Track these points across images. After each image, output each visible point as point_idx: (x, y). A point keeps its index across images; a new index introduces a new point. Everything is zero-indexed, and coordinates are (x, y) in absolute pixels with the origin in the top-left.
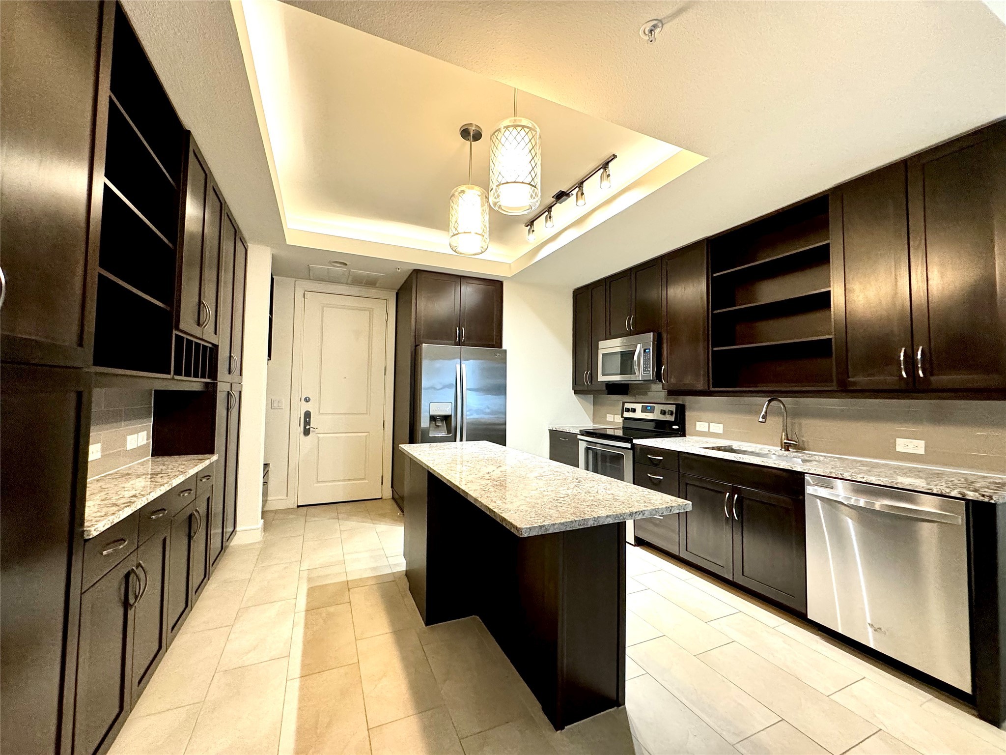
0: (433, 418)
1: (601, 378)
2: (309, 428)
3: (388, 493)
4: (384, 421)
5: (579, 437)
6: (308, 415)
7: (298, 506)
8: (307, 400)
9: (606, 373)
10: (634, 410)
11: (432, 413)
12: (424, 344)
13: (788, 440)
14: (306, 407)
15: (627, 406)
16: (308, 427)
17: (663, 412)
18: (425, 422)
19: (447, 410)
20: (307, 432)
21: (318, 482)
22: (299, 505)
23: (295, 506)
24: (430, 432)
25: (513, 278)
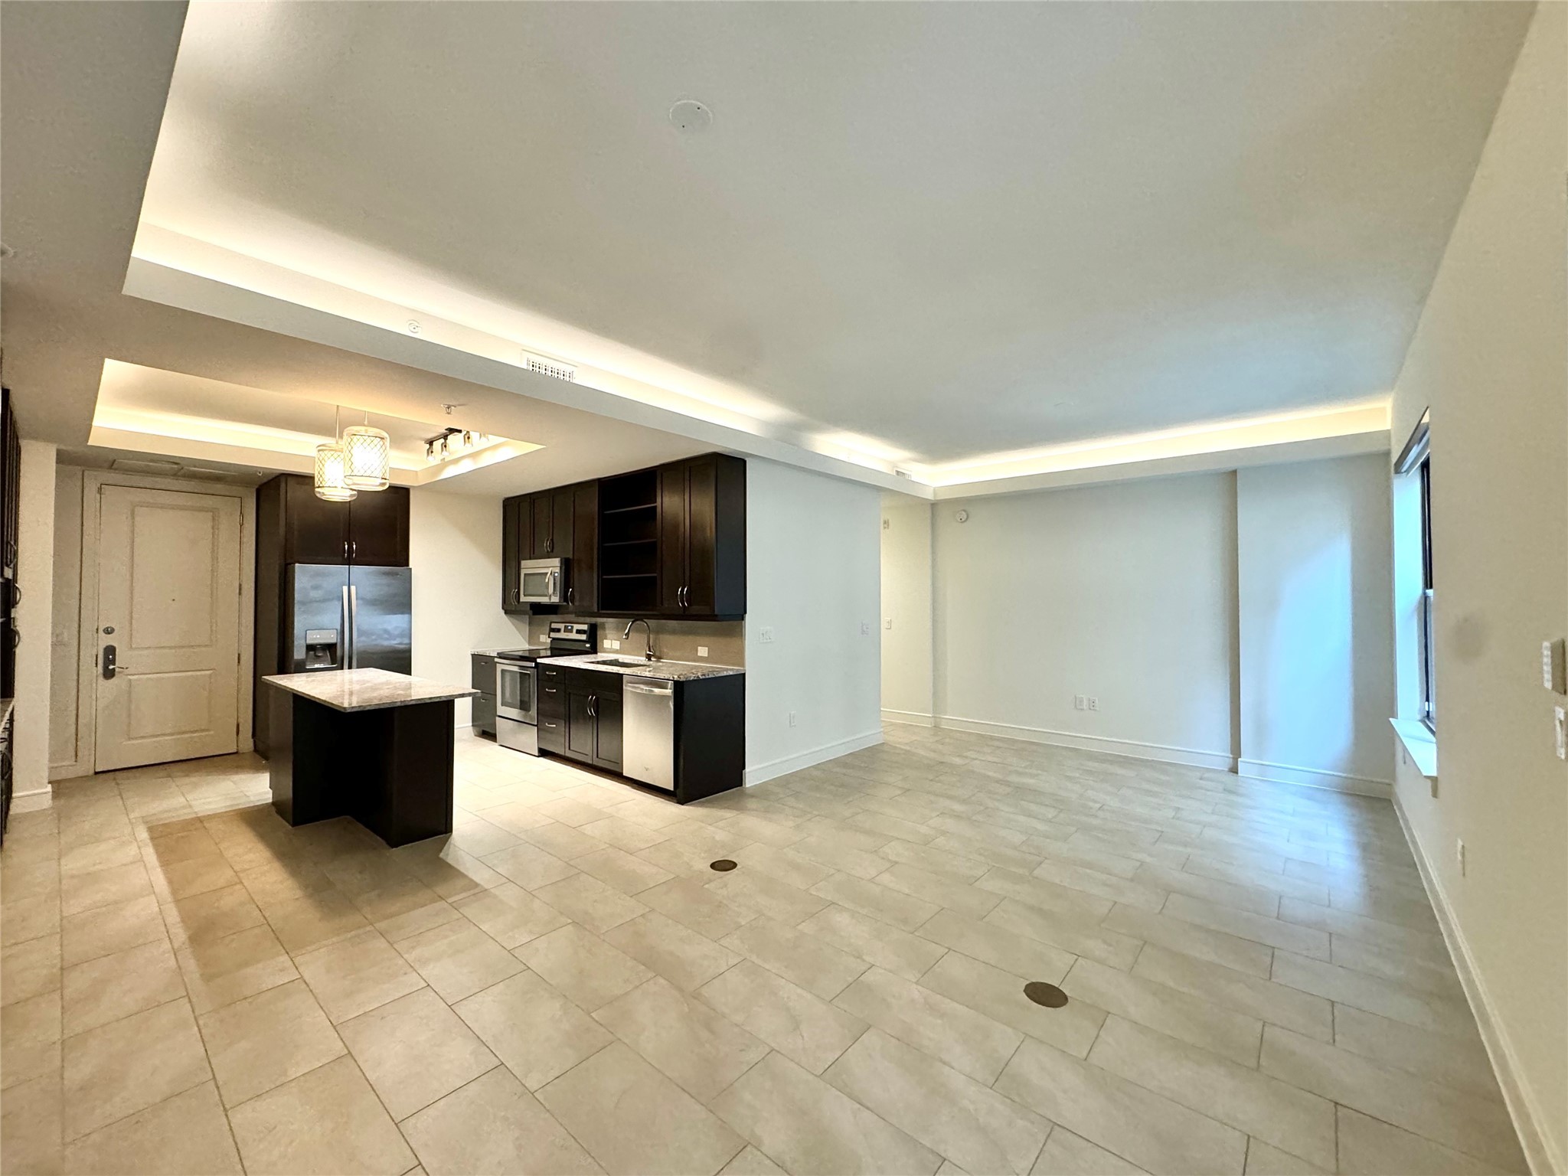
0: (310, 648)
1: (523, 599)
2: (114, 669)
3: (247, 743)
4: (239, 655)
5: (496, 660)
6: (110, 651)
7: (96, 773)
8: (109, 631)
9: (529, 593)
10: (558, 630)
11: (309, 642)
12: (297, 565)
13: (650, 651)
14: (106, 641)
15: (554, 626)
16: (111, 667)
17: (579, 632)
18: (299, 654)
19: (331, 637)
20: (109, 674)
21: (130, 739)
22: (97, 771)
23: (92, 772)
24: (308, 663)
25: (421, 487)
